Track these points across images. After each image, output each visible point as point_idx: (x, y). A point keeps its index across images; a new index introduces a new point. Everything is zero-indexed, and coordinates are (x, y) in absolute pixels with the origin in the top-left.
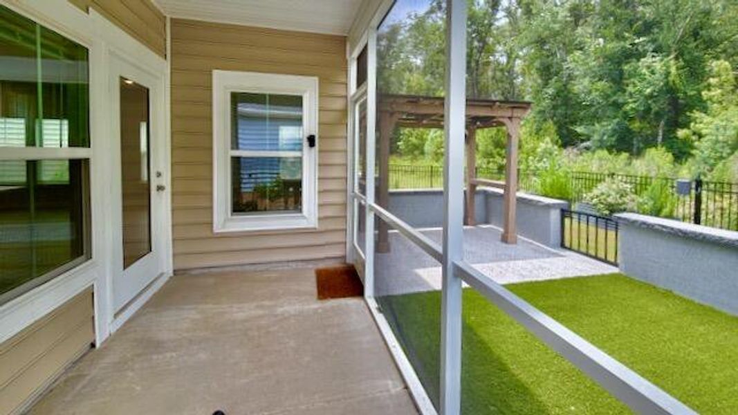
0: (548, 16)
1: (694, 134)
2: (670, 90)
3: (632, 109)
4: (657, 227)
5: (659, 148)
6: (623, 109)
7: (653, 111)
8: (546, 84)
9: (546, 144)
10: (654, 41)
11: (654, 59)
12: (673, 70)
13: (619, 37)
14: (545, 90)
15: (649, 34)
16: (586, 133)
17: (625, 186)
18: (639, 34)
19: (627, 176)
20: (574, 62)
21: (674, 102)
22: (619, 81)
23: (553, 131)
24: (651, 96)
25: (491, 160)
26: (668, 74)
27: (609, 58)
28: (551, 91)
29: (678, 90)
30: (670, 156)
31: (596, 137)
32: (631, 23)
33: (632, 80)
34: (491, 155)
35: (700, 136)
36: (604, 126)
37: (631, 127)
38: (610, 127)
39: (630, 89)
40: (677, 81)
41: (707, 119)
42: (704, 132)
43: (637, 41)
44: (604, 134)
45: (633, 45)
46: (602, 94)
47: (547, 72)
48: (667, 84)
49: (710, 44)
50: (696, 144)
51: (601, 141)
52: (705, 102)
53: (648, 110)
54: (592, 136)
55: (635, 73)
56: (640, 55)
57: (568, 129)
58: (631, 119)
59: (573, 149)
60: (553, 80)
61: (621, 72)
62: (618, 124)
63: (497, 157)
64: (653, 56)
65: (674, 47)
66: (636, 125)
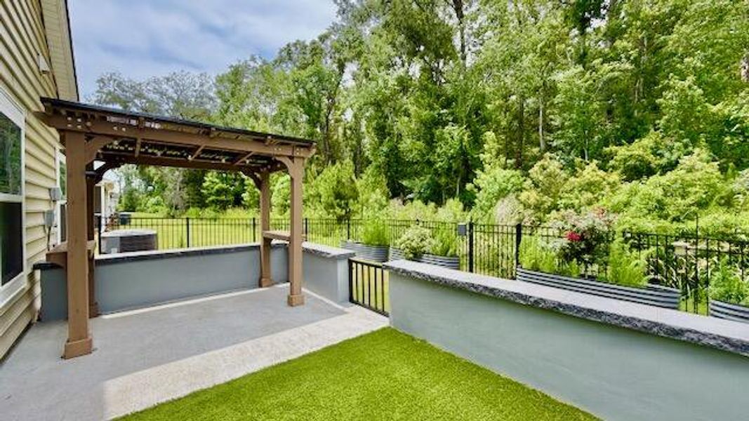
0: (381, 82)
1: (476, 187)
2: (463, 153)
3: (440, 167)
4: (413, 274)
5: (455, 198)
6: (434, 167)
7: (453, 169)
8: (381, 143)
9: (378, 195)
10: (452, 114)
11: (453, 128)
12: (466, 138)
13: (431, 108)
14: (381, 148)
15: (449, 108)
16: (409, 186)
17: (426, 230)
18: (443, 107)
19: (433, 222)
20: (400, 125)
21: (465, 162)
22: (431, 143)
23: (385, 184)
24: (452, 157)
25: (331, 211)
26: (461, 141)
27: (424, 123)
28: (385, 149)
29: (468, 154)
30: (461, 206)
31: (416, 190)
32: (438, 97)
33: (440, 143)
34: (332, 206)
35: (480, 189)
36: (421, 180)
37: (439, 182)
38: (425, 182)
39: (438, 150)
40: (468, 147)
41: (483, 176)
42: (481, 186)
43: (442, 112)
44: (421, 187)
45: (439, 115)
46: (419, 152)
47: (382, 131)
48: (461, 148)
49: (485, 121)
50: (477, 195)
51: (420, 193)
52: (482, 162)
53: (450, 169)
54: (414, 189)
55: (442, 138)
56: (445, 124)
57: (399, 184)
58: (439, 175)
59: (398, 200)
60: (387, 140)
61: (432, 135)
62: (431, 178)
63: (337, 208)
64: (453, 126)
65: (465, 120)
66: (443, 180)
